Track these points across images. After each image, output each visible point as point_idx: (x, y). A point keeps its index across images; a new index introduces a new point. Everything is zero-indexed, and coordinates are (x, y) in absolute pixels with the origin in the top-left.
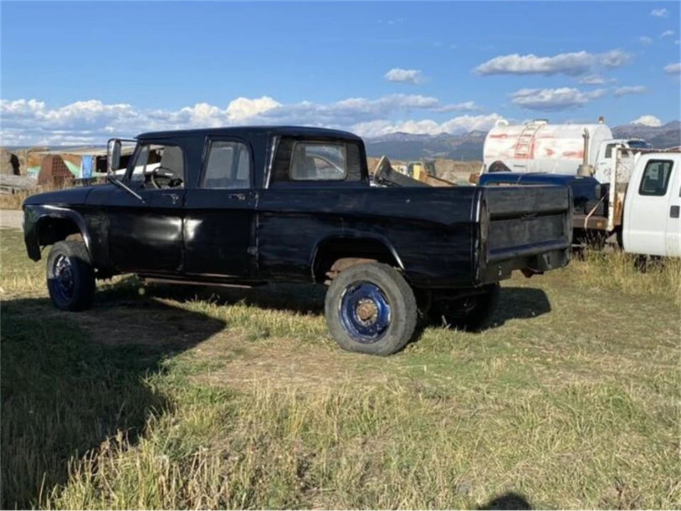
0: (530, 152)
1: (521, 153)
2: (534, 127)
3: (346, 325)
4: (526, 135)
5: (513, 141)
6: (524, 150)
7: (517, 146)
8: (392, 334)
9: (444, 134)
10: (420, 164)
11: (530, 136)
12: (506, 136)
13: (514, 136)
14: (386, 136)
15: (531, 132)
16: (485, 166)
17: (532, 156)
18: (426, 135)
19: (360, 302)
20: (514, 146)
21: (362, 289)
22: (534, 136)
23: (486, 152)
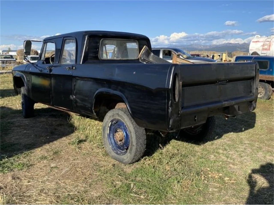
0: (268, 48)
1: (265, 48)
2: (271, 38)
3: (111, 142)
4: (267, 41)
5: (262, 44)
6: (266, 47)
7: (263, 45)
8: (129, 153)
9: (244, 43)
10: (225, 53)
11: (269, 41)
12: (259, 41)
13: (262, 42)
14: (224, 44)
15: (269, 40)
16: (250, 54)
17: (269, 49)
18: (238, 44)
19: (118, 130)
20: (262, 46)
21: (118, 123)
22: (270, 41)
23: (250, 48)
